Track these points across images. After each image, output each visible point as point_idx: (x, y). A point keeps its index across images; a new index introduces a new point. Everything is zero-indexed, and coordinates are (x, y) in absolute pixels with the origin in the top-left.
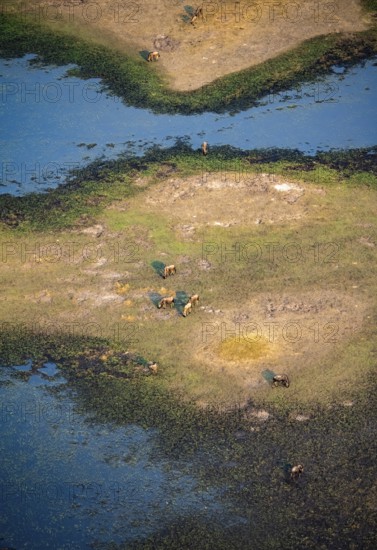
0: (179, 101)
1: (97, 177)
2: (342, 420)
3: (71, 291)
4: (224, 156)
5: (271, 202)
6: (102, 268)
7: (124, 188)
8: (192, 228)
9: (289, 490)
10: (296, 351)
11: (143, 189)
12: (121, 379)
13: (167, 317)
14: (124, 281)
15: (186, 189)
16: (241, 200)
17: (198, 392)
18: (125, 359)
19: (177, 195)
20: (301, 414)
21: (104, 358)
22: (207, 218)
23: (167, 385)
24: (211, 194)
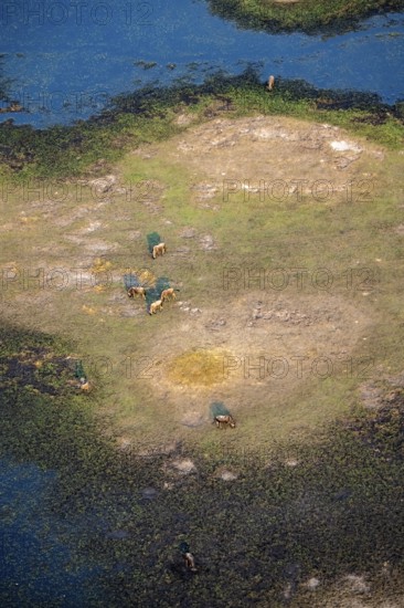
0: (271, 14)
1: (138, 110)
2: (274, 486)
3: (42, 264)
4: (293, 94)
5: (318, 164)
6: (90, 235)
7: (161, 128)
8: (214, 190)
11: (181, 130)
12: (46, 396)
13: (132, 310)
14: (107, 256)
15: (230, 135)
16: (285, 158)
17: (125, 423)
18: (65, 364)
19: (215, 142)
20: (230, 470)
21: (38, 364)
22: (237, 178)
23: (96, 410)
24: (255, 145)
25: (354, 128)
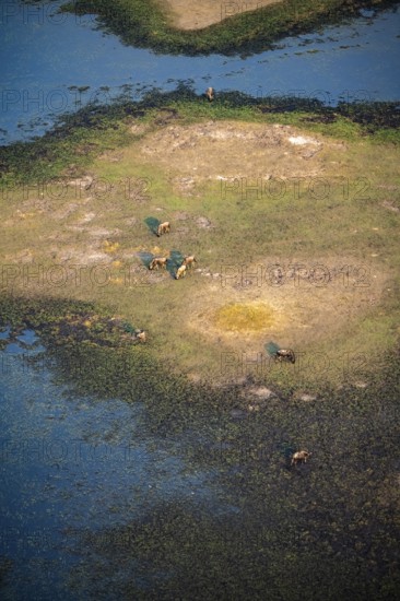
0: (183, 40)
1: (88, 124)
2: (354, 402)
3: (54, 249)
4: (233, 103)
5: (283, 156)
6: (89, 224)
7: (117, 137)
8: (192, 181)
9: (289, 478)
10: (305, 322)
11: (139, 138)
12: (105, 348)
13: (159, 279)
14: (113, 239)
15: (187, 138)
16: (249, 153)
17: (190, 363)
18: (112, 324)
19: (176, 144)
20: (307, 393)
21: (87, 323)
22: (209, 171)
23: (158, 355)
24: (215, 144)
25: (305, 126)
